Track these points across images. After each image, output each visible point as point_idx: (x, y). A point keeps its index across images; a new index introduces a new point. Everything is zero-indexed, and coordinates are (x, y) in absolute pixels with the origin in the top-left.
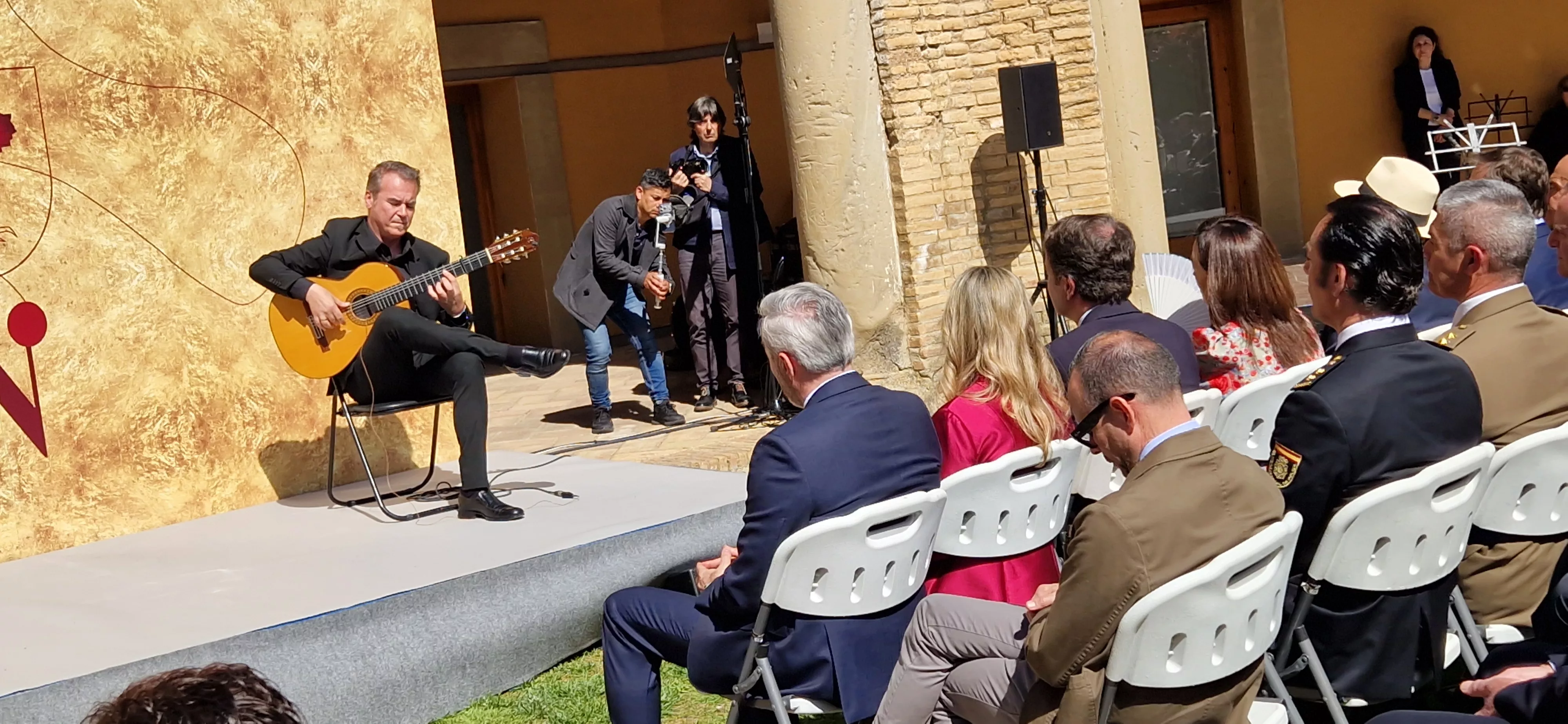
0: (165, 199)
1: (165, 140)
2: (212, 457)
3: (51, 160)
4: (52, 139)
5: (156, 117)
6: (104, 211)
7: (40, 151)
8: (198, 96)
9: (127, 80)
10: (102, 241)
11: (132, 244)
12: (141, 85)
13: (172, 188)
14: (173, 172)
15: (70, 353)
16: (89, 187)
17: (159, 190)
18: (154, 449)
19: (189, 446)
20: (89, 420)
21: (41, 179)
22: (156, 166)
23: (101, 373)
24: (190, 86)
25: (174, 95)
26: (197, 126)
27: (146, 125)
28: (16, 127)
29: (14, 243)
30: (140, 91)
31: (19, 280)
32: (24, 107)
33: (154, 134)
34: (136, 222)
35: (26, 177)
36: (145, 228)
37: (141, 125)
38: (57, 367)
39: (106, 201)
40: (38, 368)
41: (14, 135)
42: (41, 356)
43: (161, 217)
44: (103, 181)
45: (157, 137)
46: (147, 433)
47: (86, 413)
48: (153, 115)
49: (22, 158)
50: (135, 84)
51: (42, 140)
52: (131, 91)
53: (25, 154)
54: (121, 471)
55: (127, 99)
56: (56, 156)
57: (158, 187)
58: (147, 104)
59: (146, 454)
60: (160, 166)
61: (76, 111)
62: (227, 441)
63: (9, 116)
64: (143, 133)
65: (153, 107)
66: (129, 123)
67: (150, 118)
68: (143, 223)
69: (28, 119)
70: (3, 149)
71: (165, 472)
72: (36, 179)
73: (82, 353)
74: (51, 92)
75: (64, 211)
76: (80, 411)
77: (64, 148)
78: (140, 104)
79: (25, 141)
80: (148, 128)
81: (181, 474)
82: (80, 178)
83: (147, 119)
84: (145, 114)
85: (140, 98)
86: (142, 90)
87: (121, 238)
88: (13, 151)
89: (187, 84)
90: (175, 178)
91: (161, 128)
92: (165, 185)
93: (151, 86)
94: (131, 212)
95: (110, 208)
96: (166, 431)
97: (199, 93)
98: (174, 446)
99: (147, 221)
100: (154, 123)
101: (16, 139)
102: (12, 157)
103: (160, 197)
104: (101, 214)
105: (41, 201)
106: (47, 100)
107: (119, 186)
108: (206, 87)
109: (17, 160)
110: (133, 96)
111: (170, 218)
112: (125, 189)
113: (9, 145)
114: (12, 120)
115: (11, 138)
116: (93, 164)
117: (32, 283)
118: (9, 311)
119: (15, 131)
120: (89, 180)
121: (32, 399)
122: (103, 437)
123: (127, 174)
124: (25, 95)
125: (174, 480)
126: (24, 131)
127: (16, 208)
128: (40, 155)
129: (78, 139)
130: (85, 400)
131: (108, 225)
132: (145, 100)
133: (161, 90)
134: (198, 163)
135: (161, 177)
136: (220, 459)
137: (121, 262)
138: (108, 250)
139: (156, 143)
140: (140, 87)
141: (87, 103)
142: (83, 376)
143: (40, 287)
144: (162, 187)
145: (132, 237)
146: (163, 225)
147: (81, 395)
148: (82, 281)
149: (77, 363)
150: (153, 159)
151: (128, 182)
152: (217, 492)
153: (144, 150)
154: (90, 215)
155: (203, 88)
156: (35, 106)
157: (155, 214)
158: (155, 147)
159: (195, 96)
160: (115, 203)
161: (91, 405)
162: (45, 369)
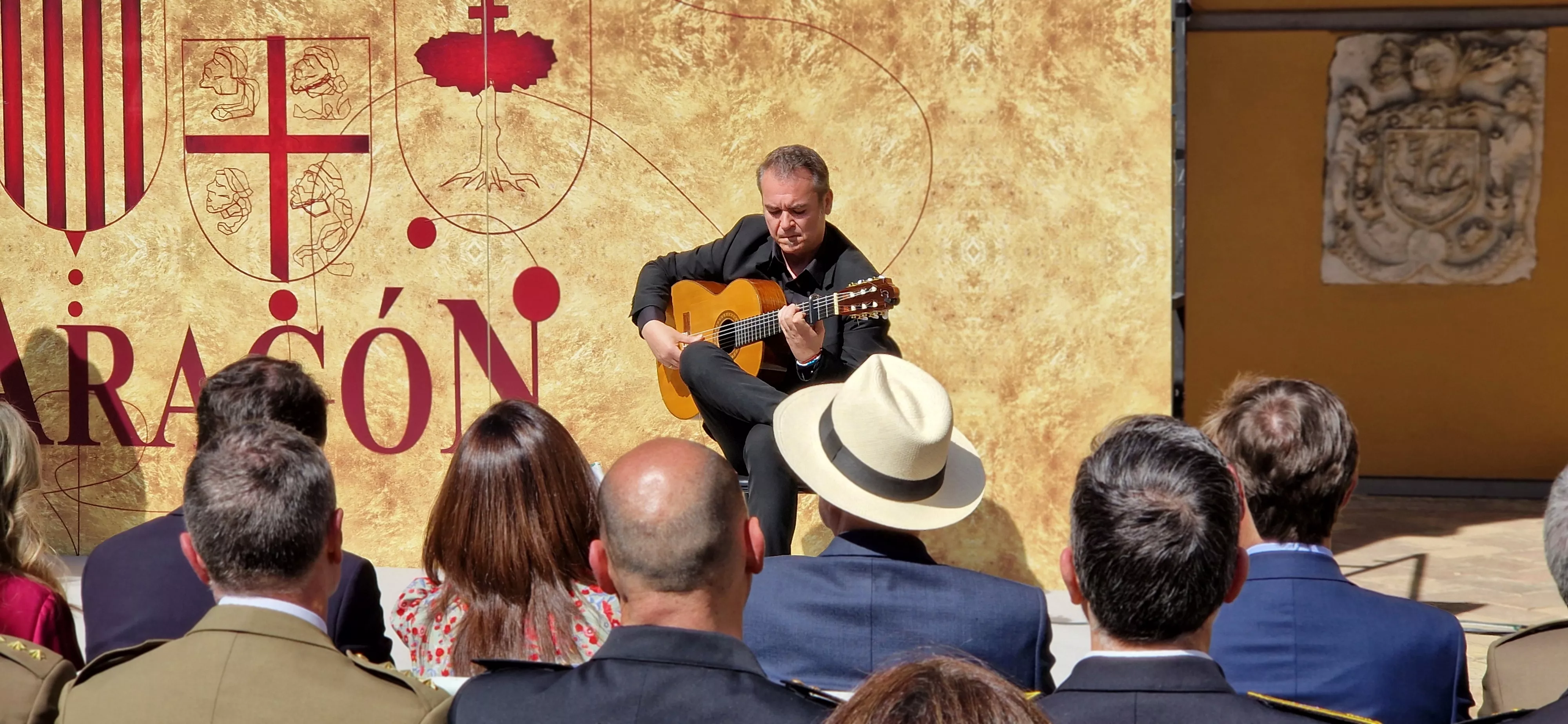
0: (732, 161)
1: (743, 85)
3: (594, 99)
4: (599, 73)
5: (737, 56)
6: (650, 168)
7: (583, 86)
8: (797, 32)
9: (706, 7)
10: (643, 206)
11: (680, 214)
12: (723, 13)
13: (744, 148)
14: (749, 127)
15: (583, 339)
16: (637, 136)
17: (726, 149)
20: (594, 424)
21: (579, 121)
22: (727, 118)
23: (617, 369)
24: (788, 18)
25: (765, 28)
26: (790, 70)
27: (722, 65)
28: (558, 55)
29: (534, 194)
30: (720, 21)
31: (534, 240)
32: (571, 33)
33: (730, 77)
34: (690, 187)
35: (561, 117)
36: (700, 195)
37: (715, 63)
38: (564, 352)
39: (656, 155)
40: (543, 349)
41: (554, 65)
42: (547, 335)
43: (723, 183)
44: (655, 131)
45: (734, 81)
47: (593, 416)
48: (732, 51)
49: (559, 93)
50: (715, 11)
51: (587, 74)
52: (709, 20)
53: (564, 89)
55: (702, 31)
56: (602, 94)
57: (725, 144)
58: (727, 38)
60: (732, 118)
61: (634, 41)
63: (551, 42)
64: (716, 75)
65: (735, 42)
66: (700, 60)
67: (729, 56)
68: (699, 188)
69: (574, 47)
70: (539, 81)
72: (573, 120)
73: (597, 341)
74: (606, 16)
75: (601, 163)
76: (585, 411)
77: (613, 85)
78: (719, 37)
79: (567, 74)
80: (723, 68)
82: (627, 125)
83: (724, 57)
84: (722, 51)
85: (719, 29)
86: (723, 20)
87: (667, 205)
88: (550, 85)
89: (785, 15)
90: (751, 135)
91: (741, 70)
92: (735, 144)
93: (735, 16)
94: (684, 173)
95: (659, 165)
97: (799, 28)
99: (703, 187)
100: (732, 63)
101: (555, 71)
102: (547, 91)
103: (727, 157)
104: (646, 171)
105: (574, 146)
106: (600, 26)
107: (675, 138)
108: (810, 20)
109: (553, 96)
110: (710, 27)
111: (735, 186)
112: (682, 142)
113: (546, 76)
114: (554, 47)
115: (550, 68)
116: (646, 108)
117: (549, 246)
118: (517, 275)
119: (555, 60)
120: (639, 127)
121: (529, 385)
123: (687, 125)
124: (574, 18)
126: (566, 61)
127: (543, 153)
128: (581, 92)
129: (631, 77)
131: (653, 186)
132: (725, 33)
133: (748, 22)
134: (784, 119)
135: (731, 132)
137: (663, 234)
138: (648, 217)
139: (731, 88)
140: (722, 15)
141: (650, 31)
142: (593, 369)
143: (558, 251)
144: (730, 145)
145: (682, 206)
146: (725, 194)
147: (589, 392)
148: (610, 251)
149: (590, 352)
150: (724, 108)
151: (687, 136)
153: (715, 96)
154: (633, 171)
155: (806, 21)
156: (585, 33)
157: (716, 178)
158: (729, 93)
159: (793, 31)
160: (666, 159)
162: (550, 352)
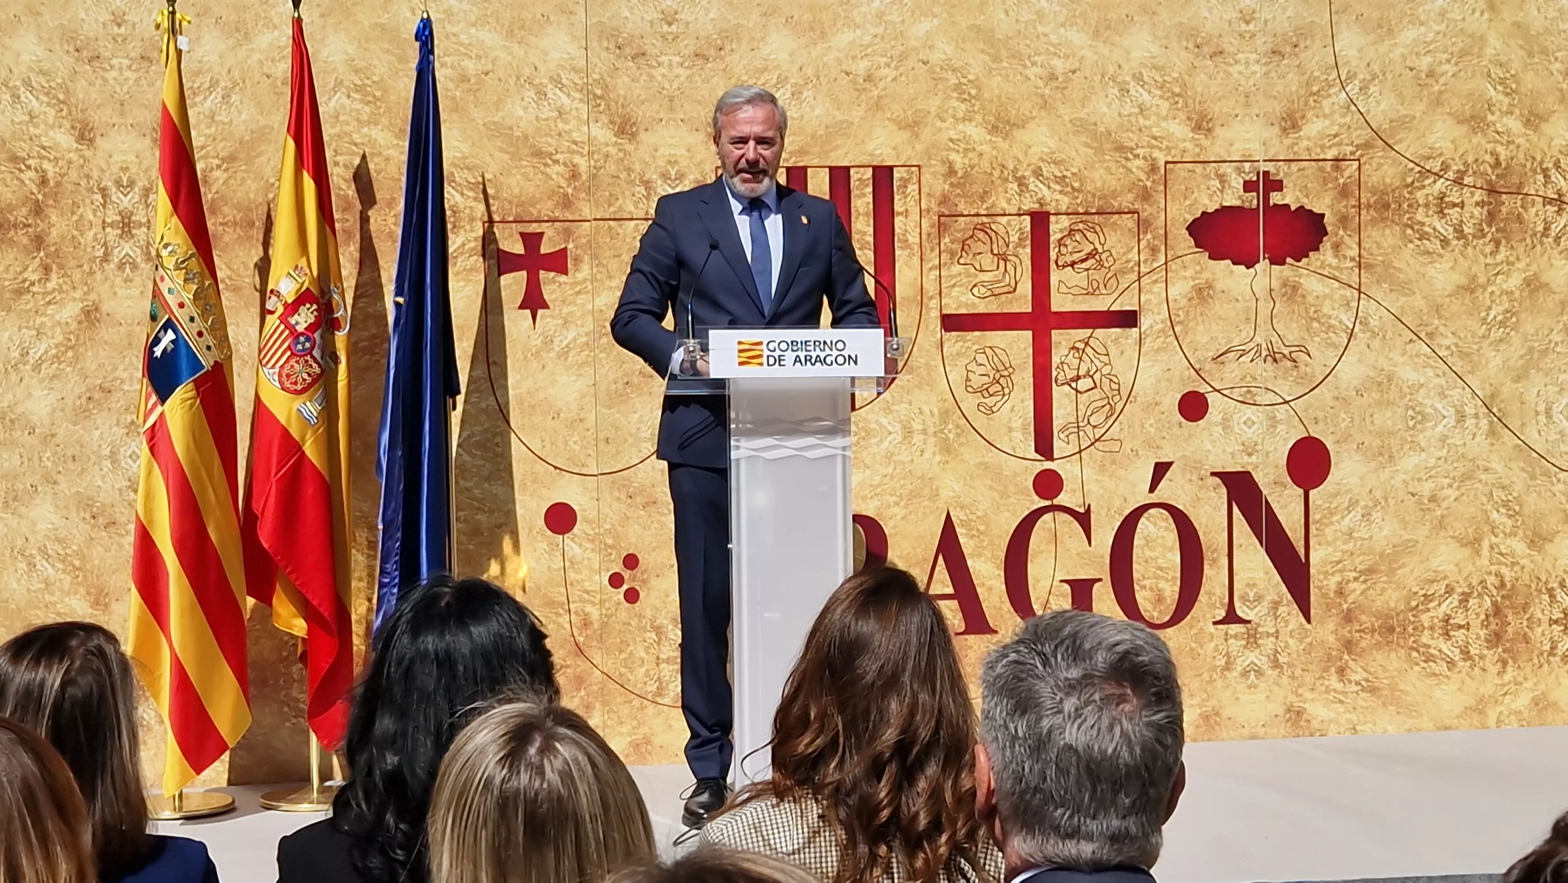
0: (1490, 330)
1: (1500, 257)
2: (1505, 656)
3: (1362, 271)
4: (1367, 246)
5: (1494, 229)
6: (1415, 338)
7: (1352, 259)
8: (1548, 207)
9: (1465, 182)
10: (1409, 374)
11: (1442, 381)
12: (1481, 188)
13: (1500, 318)
14: (1505, 297)
15: (1353, 504)
16: (1402, 307)
17: (1485, 319)
18: (1436, 635)
19: (1478, 637)
20: (1364, 586)
21: (1348, 292)
22: (1485, 289)
23: (1385, 532)
24: (1540, 193)
25: (1519, 203)
26: (1542, 243)
27: (1480, 238)
28: (1329, 229)
29: (1306, 365)
30: (1479, 196)
31: (1306, 410)
32: (1341, 206)
33: (1488, 250)
34: (1452, 355)
35: (1332, 289)
36: (1460, 363)
37: (1474, 237)
38: (1335, 518)
39: (1420, 325)
40: (1314, 516)
41: (1325, 239)
42: (1319, 503)
43: (1482, 351)
44: (1419, 302)
45: (1491, 253)
46: (1430, 614)
47: (1362, 579)
48: (1490, 225)
49: (1330, 266)
50: (1474, 187)
51: (1355, 246)
52: (1468, 195)
53: (1334, 262)
54: (1393, 655)
55: (1462, 205)
56: (1369, 267)
57: (1483, 314)
58: (1485, 212)
59: (1425, 639)
60: (1490, 289)
61: (1400, 215)
62: (1526, 639)
63: (1323, 215)
64: (1475, 247)
65: (1492, 217)
66: (1460, 233)
67: (1486, 229)
68: (1460, 357)
69: (1344, 221)
70: (1311, 254)
71: (1445, 664)
72: (1342, 292)
73: (1366, 506)
74: (1374, 191)
75: (1368, 334)
76: (1354, 574)
77: (1380, 258)
78: (1477, 211)
79: (1336, 247)
80: (1481, 242)
81: (1464, 672)
82: (1393, 295)
83: (1483, 230)
84: (1481, 225)
85: (1477, 204)
86: (1481, 195)
87: (1430, 373)
88: (1322, 258)
89: (1537, 191)
90: (1506, 306)
91: (1498, 244)
92: (1492, 313)
93: (1492, 191)
94: (1447, 342)
95: (1422, 335)
96: (1453, 615)
97: (1550, 203)
98: (1460, 634)
99: (1464, 355)
100: (1489, 236)
101: (1327, 244)
102: (1319, 263)
103: (1484, 327)
104: (1411, 341)
105: (1344, 318)
106: (1368, 200)
107: (1438, 309)
108: (1560, 195)
109: (1324, 268)
110: (1469, 202)
111: (1493, 353)
112: (1443, 313)
113: (1317, 249)
114: (1325, 220)
115: (1321, 242)
116: (1410, 281)
117: (1320, 415)
118: (1290, 445)
119: (1327, 234)
120: (1404, 299)
121: (1302, 552)
122: (1377, 610)
123: (1449, 296)
124: (1344, 192)
125: (1454, 676)
126: (1336, 235)
127: (1315, 325)
128: (1351, 264)
129: (1396, 249)
130: (1362, 562)
131: (1418, 355)
132: (1482, 207)
133: (1504, 196)
134: (1537, 289)
135: (1489, 303)
136: (1515, 660)
137: (1426, 401)
138: (1413, 385)
139: (1488, 261)
140: (1480, 191)
141: (1414, 206)
142: (1363, 533)
143: (1329, 420)
144: (1488, 315)
145: (1444, 373)
146: (1484, 362)
147: (1359, 555)
148: (1378, 419)
149: (1359, 517)
150: (1482, 279)
151: (1449, 306)
152: (1506, 701)
153: (1474, 269)
154: (1399, 341)
155: (1556, 196)
156: (1354, 207)
157: (1475, 347)
158: (1486, 265)
159: (1544, 206)
160: (1429, 329)
161: (1369, 570)
162: (1321, 519)
